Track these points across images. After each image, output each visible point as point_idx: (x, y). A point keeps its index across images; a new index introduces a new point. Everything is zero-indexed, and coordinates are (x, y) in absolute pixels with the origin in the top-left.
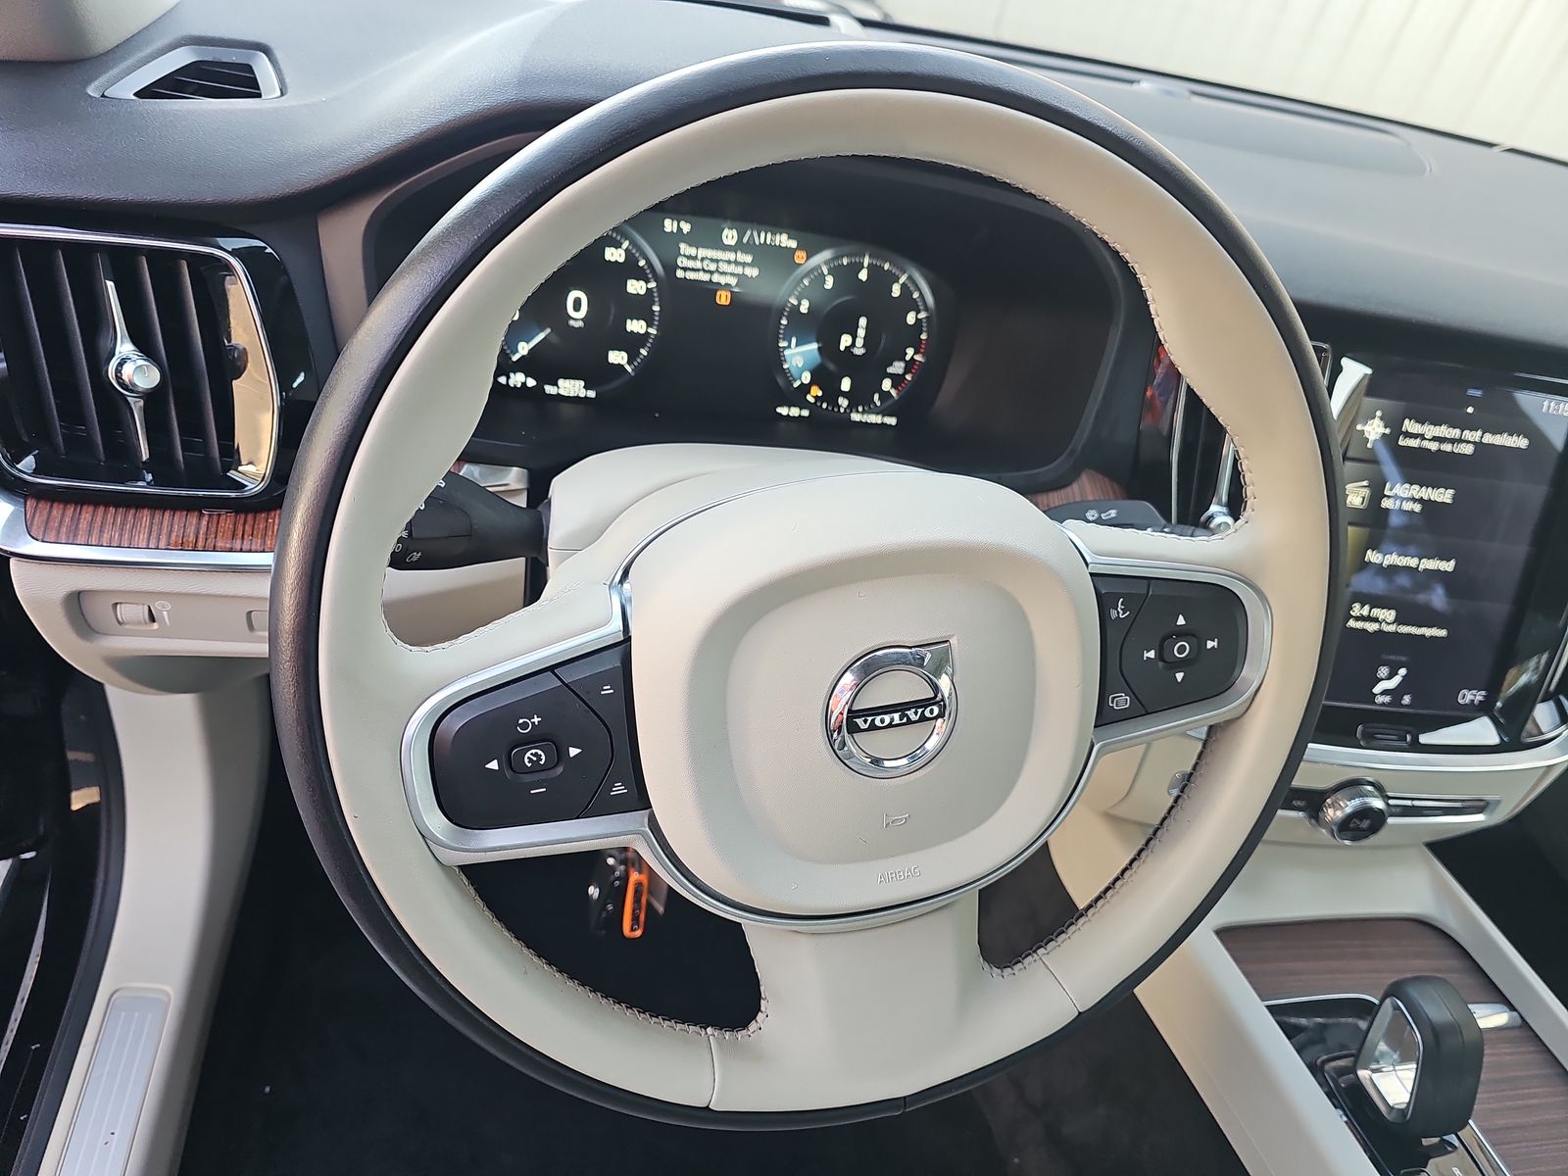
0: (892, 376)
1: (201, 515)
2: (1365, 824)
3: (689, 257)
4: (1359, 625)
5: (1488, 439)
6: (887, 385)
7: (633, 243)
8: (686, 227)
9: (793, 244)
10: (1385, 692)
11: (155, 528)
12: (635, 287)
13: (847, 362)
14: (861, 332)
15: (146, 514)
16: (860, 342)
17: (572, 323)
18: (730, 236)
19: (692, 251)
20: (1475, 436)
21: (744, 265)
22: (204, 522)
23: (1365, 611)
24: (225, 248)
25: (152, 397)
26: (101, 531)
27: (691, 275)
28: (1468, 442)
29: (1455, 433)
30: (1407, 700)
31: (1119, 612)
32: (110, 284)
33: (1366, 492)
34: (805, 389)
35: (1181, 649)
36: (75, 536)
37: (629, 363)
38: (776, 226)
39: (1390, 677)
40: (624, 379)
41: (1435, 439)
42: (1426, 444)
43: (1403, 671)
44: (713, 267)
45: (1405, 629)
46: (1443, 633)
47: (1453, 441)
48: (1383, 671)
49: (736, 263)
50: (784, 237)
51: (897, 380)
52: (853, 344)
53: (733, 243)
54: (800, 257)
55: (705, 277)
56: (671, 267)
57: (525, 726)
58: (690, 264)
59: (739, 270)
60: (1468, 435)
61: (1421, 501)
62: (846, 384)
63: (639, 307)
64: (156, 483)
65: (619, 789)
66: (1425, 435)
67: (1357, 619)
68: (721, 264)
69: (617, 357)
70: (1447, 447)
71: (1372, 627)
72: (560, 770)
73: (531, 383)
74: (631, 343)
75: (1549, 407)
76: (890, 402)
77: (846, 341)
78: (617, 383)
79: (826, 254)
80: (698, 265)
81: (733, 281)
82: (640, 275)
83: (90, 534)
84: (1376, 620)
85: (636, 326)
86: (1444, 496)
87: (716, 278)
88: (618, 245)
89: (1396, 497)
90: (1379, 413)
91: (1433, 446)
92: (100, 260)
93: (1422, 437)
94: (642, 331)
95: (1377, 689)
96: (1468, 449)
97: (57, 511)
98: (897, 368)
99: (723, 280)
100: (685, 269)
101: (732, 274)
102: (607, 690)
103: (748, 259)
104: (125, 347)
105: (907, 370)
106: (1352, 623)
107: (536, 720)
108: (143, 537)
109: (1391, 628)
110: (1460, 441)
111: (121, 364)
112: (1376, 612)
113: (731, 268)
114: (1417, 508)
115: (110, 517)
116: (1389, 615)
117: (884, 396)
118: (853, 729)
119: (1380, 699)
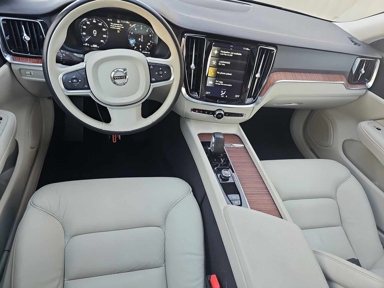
0: (148, 45)
1: (36, 59)
2: (220, 116)
3: (112, 25)
4: (217, 84)
5: (235, 54)
6: (147, 47)
7: (103, 22)
8: (111, 20)
9: (129, 23)
10: (222, 95)
11: (30, 60)
12: (104, 30)
13: (140, 43)
14: (142, 38)
15: (29, 59)
16: (142, 39)
17: (94, 35)
18: (118, 22)
19: (113, 24)
20: (233, 53)
21: (121, 26)
22: (37, 60)
23: (218, 82)
24: (38, 21)
25: (29, 42)
26: (23, 60)
27: (113, 28)
28: (232, 54)
29: (229, 53)
30: (226, 96)
31: (151, 67)
32: (23, 26)
33: (216, 62)
34: (134, 47)
35: (161, 73)
36: (20, 61)
37: (104, 42)
38: (126, 20)
39: (223, 93)
40: (103, 45)
41: (226, 54)
42: (224, 54)
43: (225, 92)
44: (116, 26)
45: (225, 85)
46: (231, 85)
47: (229, 54)
48: (222, 92)
49: (120, 26)
50: (127, 22)
51: (149, 46)
52: (141, 40)
53: (119, 22)
54: (130, 25)
55: (115, 28)
56: (109, 26)
57: (73, 77)
58: (112, 26)
59: (121, 27)
60: (231, 53)
61: (225, 64)
62: (141, 46)
63: (105, 33)
64: (30, 54)
65: (86, 86)
66: (225, 53)
67: (217, 83)
68: (117, 26)
69: (102, 41)
70: (228, 55)
71: (219, 84)
72: (78, 83)
73: (88, 45)
74: (104, 39)
75: (244, 49)
76: (149, 50)
77: (140, 39)
78: (102, 45)
79: (135, 25)
80: (114, 26)
81: (120, 29)
82: (105, 28)
83: (21, 61)
84: (220, 83)
85: (105, 36)
86: (229, 63)
87: (117, 28)
88: (101, 23)
89: (221, 63)
90: (216, 49)
91: (226, 55)
92: (21, 22)
93: (224, 53)
94: (106, 37)
95: (221, 95)
96: (232, 55)
97: (17, 57)
98: (149, 44)
99: (118, 29)
100: (112, 27)
101: (120, 28)
102: (83, 73)
103: (122, 25)
104: (25, 34)
105: (151, 44)
106: (216, 83)
107: (75, 76)
108: (29, 61)
109: (223, 84)
110: (230, 54)
111: (24, 37)
112: (220, 82)
113: (119, 27)
114: (224, 65)
115: (24, 59)
116: (222, 82)
117: (147, 49)
118: (114, 79)
119: (222, 96)
